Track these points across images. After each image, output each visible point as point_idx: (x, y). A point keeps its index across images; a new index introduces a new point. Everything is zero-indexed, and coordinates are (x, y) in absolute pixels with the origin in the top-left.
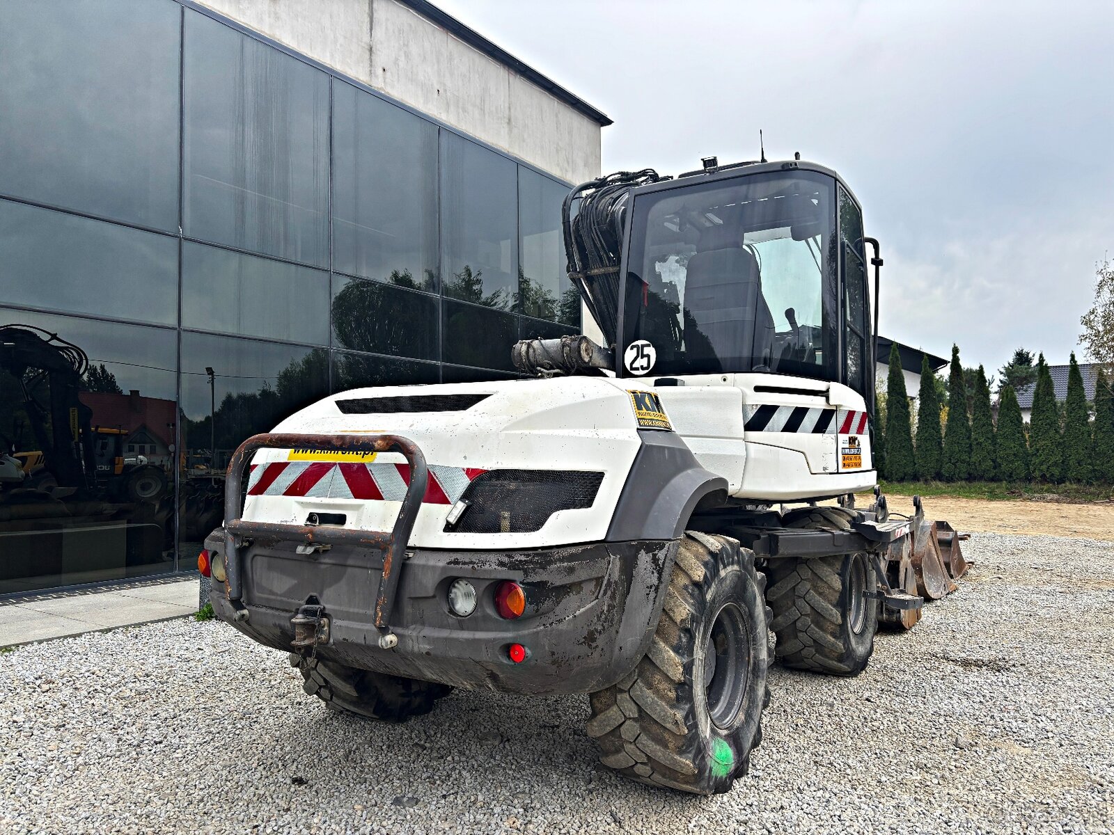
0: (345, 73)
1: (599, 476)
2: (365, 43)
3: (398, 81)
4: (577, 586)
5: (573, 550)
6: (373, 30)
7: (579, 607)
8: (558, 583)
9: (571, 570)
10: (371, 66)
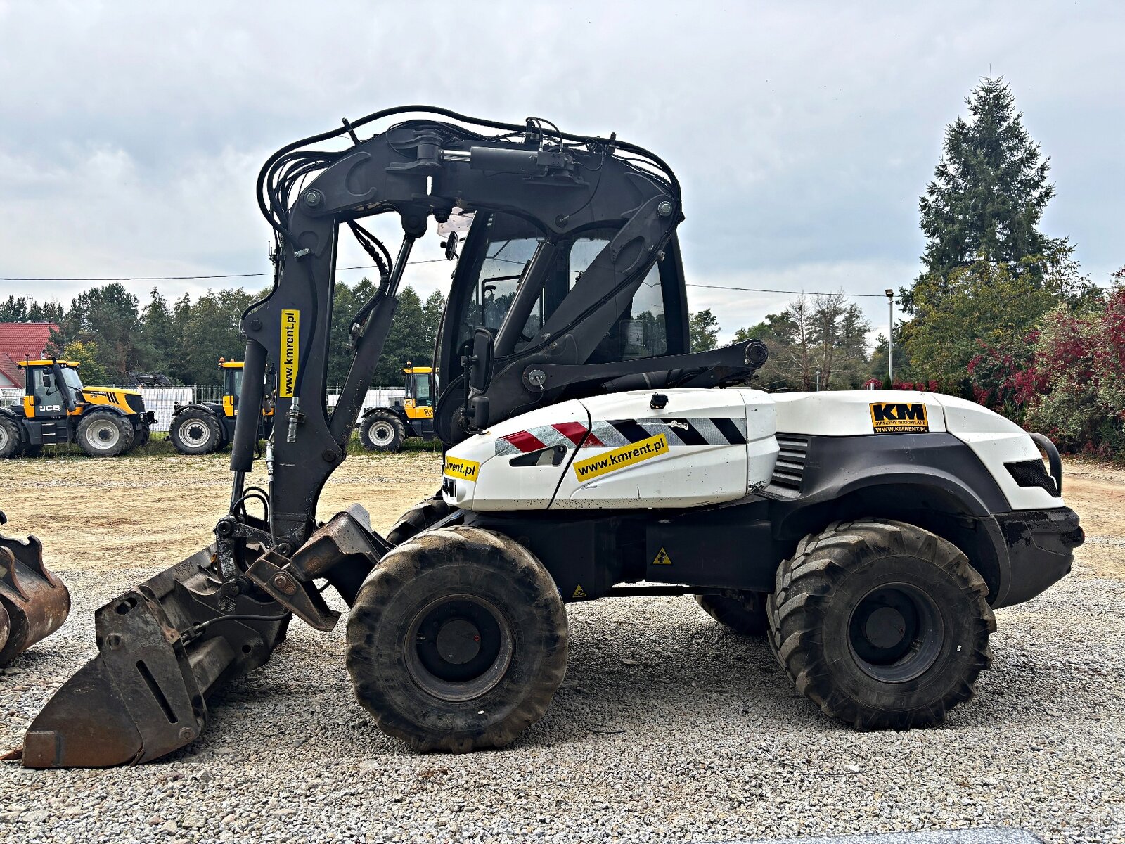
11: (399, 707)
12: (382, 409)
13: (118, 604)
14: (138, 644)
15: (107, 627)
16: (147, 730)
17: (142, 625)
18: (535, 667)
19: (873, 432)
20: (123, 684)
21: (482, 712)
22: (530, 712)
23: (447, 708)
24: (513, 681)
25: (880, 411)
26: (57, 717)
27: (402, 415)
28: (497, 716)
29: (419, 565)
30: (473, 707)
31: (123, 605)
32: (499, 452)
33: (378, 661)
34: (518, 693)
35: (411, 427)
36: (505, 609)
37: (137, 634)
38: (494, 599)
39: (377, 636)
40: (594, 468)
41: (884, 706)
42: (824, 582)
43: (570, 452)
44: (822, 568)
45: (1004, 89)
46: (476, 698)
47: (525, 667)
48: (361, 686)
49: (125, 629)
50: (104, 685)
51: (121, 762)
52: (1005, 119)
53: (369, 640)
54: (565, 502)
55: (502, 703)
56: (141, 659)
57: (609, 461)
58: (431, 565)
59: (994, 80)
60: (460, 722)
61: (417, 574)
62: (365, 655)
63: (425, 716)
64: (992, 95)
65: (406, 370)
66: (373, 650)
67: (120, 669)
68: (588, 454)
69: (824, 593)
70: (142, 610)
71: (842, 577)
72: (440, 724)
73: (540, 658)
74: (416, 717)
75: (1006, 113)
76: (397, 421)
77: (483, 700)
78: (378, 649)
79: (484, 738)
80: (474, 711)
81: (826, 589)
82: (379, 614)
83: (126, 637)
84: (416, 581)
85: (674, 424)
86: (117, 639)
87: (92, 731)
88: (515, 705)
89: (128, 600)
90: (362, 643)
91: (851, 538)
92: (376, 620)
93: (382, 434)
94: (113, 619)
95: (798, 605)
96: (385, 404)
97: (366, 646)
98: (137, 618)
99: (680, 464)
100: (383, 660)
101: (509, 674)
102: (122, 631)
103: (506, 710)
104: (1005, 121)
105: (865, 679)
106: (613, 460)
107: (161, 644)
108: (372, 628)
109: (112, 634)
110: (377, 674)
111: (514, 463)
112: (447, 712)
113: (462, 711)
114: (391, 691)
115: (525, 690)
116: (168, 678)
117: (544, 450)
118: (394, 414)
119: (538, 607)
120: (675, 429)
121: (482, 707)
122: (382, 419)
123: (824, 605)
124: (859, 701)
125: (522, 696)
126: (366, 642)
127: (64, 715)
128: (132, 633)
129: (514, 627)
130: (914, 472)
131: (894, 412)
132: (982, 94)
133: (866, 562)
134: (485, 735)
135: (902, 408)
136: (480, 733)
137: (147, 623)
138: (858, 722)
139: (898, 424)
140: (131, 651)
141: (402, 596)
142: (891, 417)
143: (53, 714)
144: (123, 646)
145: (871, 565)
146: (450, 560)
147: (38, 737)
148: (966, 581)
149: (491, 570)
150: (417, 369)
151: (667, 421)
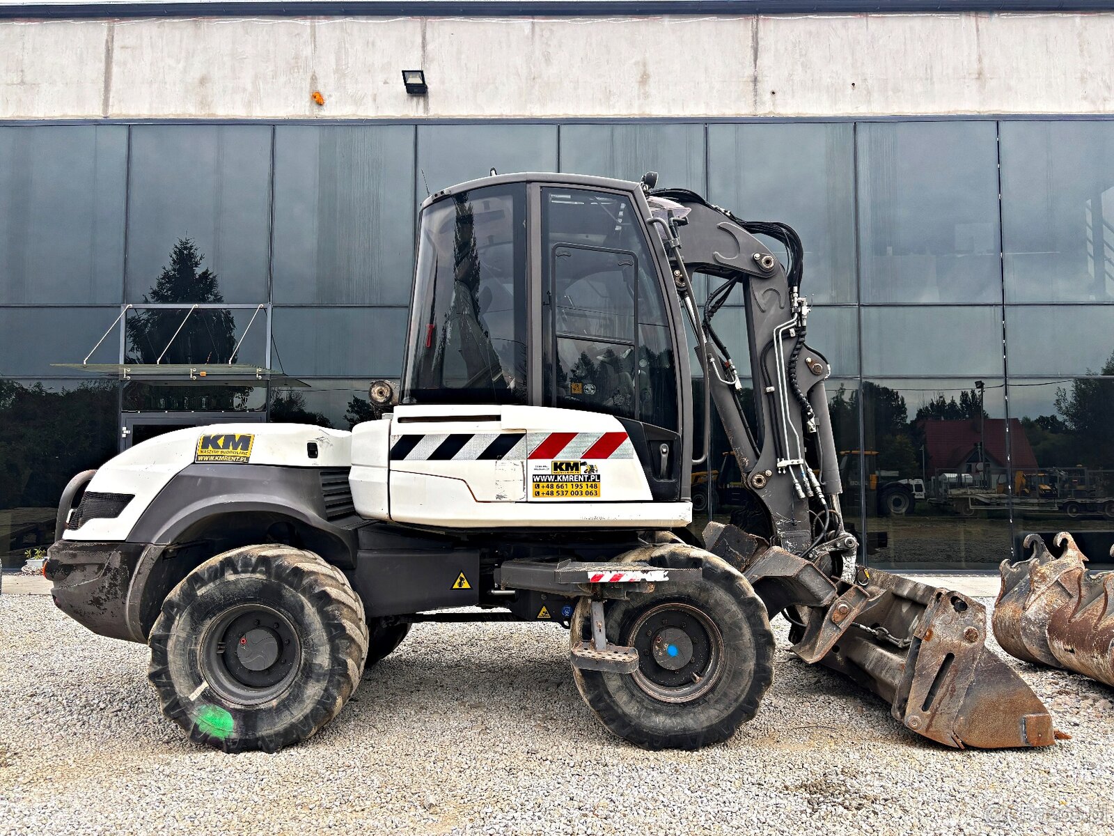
0: (724, 114)
1: (130, 497)
2: (748, 77)
3: (793, 96)
4: (82, 567)
5: (87, 544)
6: (758, 60)
7: (84, 580)
8: (64, 563)
9: (74, 556)
10: (756, 95)
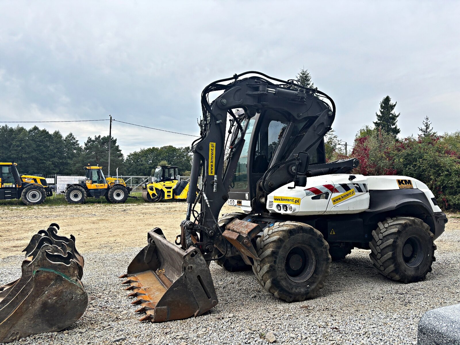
11: (284, 286)
12: (75, 185)
13: (192, 253)
14: (198, 269)
15: (187, 262)
16: (201, 302)
17: (200, 261)
18: (323, 269)
19: (399, 189)
20: (192, 285)
21: (308, 286)
22: (322, 285)
23: (298, 286)
24: (317, 274)
25: (400, 182)
26: (167, 300)
27: (86, 188)
28: (313, 287)
29: (289, 234)
30: (305, 284)
31: (193, 254)
32: (307, 194)
33: (278, 270)
34: (318, 278)
35: (89, 193)
36: (314, 249)
37: (198, 265)
38: (310, 246)
39: (277, 261)
40: (337, 200)
41: (413, 275)
42: (397, 236)
43: (330, 194)
44: (396, 231)
45: (308, 74)
46: (305, 282)
47: (320, 269)
48: (273, 280)
49: (194, 263)
50: (185, 286)
51: (190, 316)
52: (309, 84)
53: (275, 262)
54: (329, 212)
55: (314, 282)
56: (199, 274)
57: (341, 198)
58: (293, 235)
59: (305, 70)
60: (303, 290)
61: (289, 238)
62: (273, 268)
63: (292, 289)
64: (304, 76)
65: (87, 168)
66: (276, 266)
67: (192, 279)
68: (335, 195)
69: (397, 240)
70: (200, 255)
71: (401, 234)
72: (297, 291)
73: (324, 266)
74: (289, 289)
75: (309, 82)
76: (83, 190)
77: (308, 282)
78: (278, 265)
79: (309, 295)
80: (306, 286)
81: (397, 238)
82: (278, 252)
83: (194, 266)
84: (289, 240)
85: (356, 185)
86: (191, 267)
87: (180, 305)
88: (318, 282)
89: (194, 252)
90: (273, 263)
91: (403, 222)
92: (277, 255)
93: (76, 196)
94: (189, 259)
95: (390, 244)
96: (77, 183)
97: (274, 265)
98: (198, 258)
99: (358, 199)
100: (279, 269)
101: (315, 272)
102: (193, 264)
103: (315, 284)
104: (308, 85)
105: (407, 267)
106: (342, 197)
107: (206, 268)
108: (276, 258)
109: (190, 265)
110: (278, 275)
111: (313, 198)
112: (298, 287)
113: (303, 286)
114: (282, 280)
115: (320, 277)
116: (208, 281)
117: (322, 194)
118: (82, 187)
119: (324, 248)
120: (356, 187)
121: (308, 284)
122: (76, 189)
123: (397, 243)
124: (406, 274)
125: (320, 279)
126: (274, 263)
127: (170, 299)
128: (196, 264)
129: (316, 255)
130: (415, 201)
131: (404, 182)
132: (301, 75)
133: (407, 229)
134: (309, 294)
135: (405, 181)
136: (308, 293)
137: (201, 260)
138: (406, 281)
139: (405, 186)
140: (196, 272)
141: (285, 246)
142: (403, 184)
143: (166, 299)
144: (193, 270)
145: (408, 230)
146: (298, 233)
147: (160, 309)
148: (430, 234)
149: (310, 236)
150: (93, 167)
151: (354, 184)
